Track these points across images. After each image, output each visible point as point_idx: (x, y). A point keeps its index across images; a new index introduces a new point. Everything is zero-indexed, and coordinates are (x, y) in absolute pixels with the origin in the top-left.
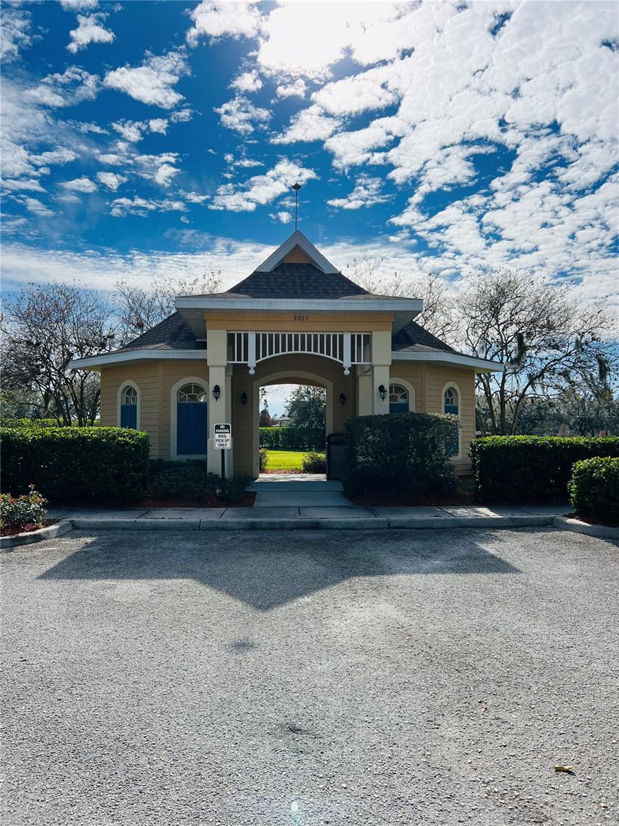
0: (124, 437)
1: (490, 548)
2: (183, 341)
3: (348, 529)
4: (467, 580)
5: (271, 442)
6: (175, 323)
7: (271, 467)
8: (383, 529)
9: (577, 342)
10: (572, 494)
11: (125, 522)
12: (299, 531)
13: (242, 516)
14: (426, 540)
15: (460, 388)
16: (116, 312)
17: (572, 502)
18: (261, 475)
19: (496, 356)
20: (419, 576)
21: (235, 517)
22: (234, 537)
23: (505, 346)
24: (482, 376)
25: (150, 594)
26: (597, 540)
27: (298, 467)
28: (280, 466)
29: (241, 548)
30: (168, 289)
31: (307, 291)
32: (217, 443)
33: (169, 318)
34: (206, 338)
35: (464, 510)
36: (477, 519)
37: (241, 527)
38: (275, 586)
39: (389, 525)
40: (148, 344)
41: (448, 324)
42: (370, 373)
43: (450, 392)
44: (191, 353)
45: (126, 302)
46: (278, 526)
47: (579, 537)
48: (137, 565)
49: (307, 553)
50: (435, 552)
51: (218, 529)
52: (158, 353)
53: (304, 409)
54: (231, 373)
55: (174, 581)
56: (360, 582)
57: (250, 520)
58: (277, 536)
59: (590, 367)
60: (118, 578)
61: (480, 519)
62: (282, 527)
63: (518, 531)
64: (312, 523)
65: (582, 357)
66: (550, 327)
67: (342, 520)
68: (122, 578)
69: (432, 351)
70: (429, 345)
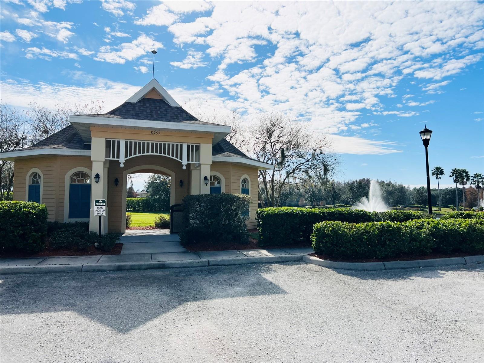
0: (28, 208)
1: (269, 277)
2: (76, 143)
3: (183, 267)
4: (257, 301)
5: (135, 208)
6: (70, 132)
7: (133, 225)
8: (205, 266)
9: (313, 154)
10: (313, 242)
11: (26, 268)
12: (151, 270)
13: (113, 262)
14: (231, 273)
15: (250, 178)
16: (29, 122)
17: (313, 247)
18: (127, 231)
19: (269, 160)
20: (227, 299)
21: (108, 262)
22: (105, 276)
23: (274, 155)
24: (262, 171)
25: (40, 325)
26: (327, 269)
27: (152, 225)
28: (140, 224)
29: (111, 285)
30: (67, 109)
31: (159, 116)
32: (96, 212)
33: (67, 127)
34: (91, 142)
35: (253, 252)
36: (261, 258)
37: (111, 269)
38: (133, 313)
39: (209, 264)
40: (50, 144)
41: (243, 141)
42: (198, 168)
43: (245, 181)
44: (80, 152)
45: (36, 116)
46: (136, 267)
47: (318, 268)
48: (32, 302)
49: (156, 286)
50: (237, 281)
51: (95, 271)
52: (56, 151)
53: (156, 187)
54: (108, 165)
55: (59, 313)
56: (191, 306)
57: (118, 264)
58: (136, 274)
59: (319, 168)
60: (16, 313)
61: (262, 258)
62: (139, 268)
63: (284, 265)
64: (160, 264)
65: (316, 163)
66: (298, 145)
67: (179, 262)
68: (20, 313)
69: (235, 157)
70: (233, 153)
